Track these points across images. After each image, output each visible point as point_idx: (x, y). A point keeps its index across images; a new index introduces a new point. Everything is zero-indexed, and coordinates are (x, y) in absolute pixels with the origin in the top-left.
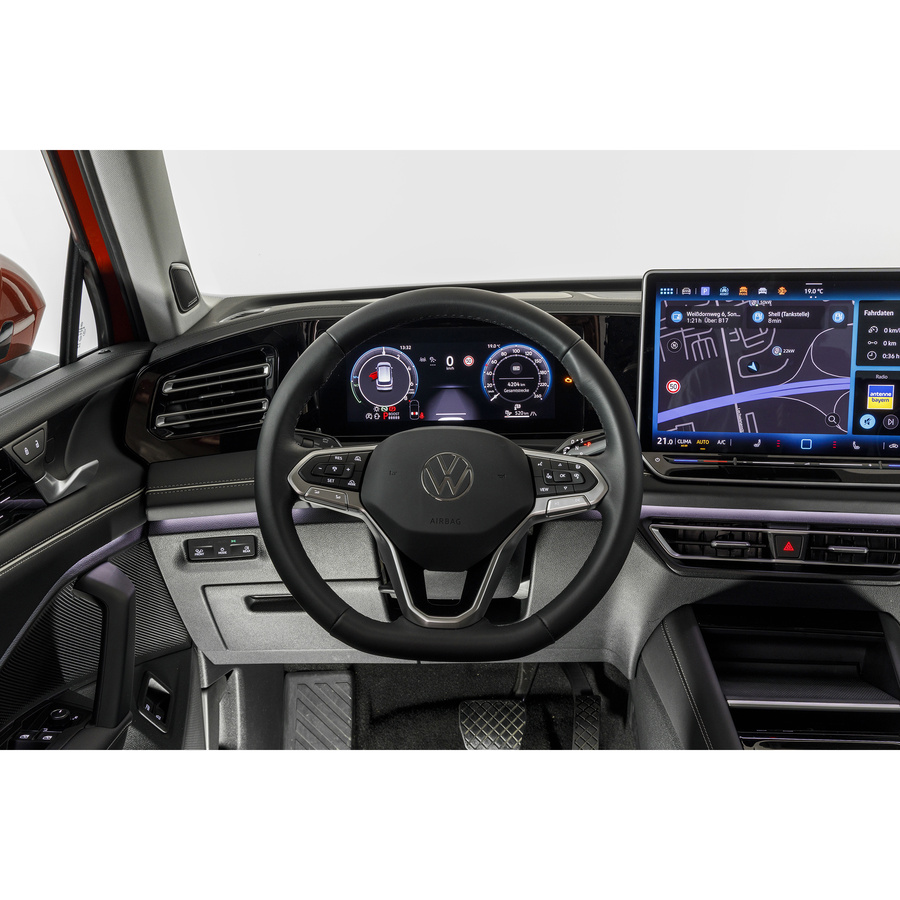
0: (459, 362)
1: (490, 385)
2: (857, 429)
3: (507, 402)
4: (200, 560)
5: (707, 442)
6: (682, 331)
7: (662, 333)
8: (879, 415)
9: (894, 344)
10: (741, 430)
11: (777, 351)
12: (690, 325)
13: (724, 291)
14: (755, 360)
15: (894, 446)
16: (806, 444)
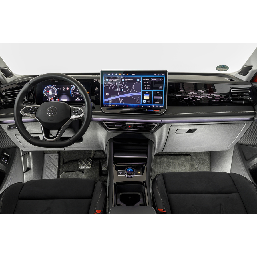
0: (66, 89)
1: (72, 94)
2: (143, 103)
3: (76, 97)
4: (12, 129)
5: (114, 105)
6: (108, 83)
7: (104, 83)
8: (147, 100)
9: (149, 85)
10: (120, 103)
11: (127, 87)
12: (110, 81)
13: (116, 74)
14: (123, 89)
15: (150, 106)
16: (133, 106)
